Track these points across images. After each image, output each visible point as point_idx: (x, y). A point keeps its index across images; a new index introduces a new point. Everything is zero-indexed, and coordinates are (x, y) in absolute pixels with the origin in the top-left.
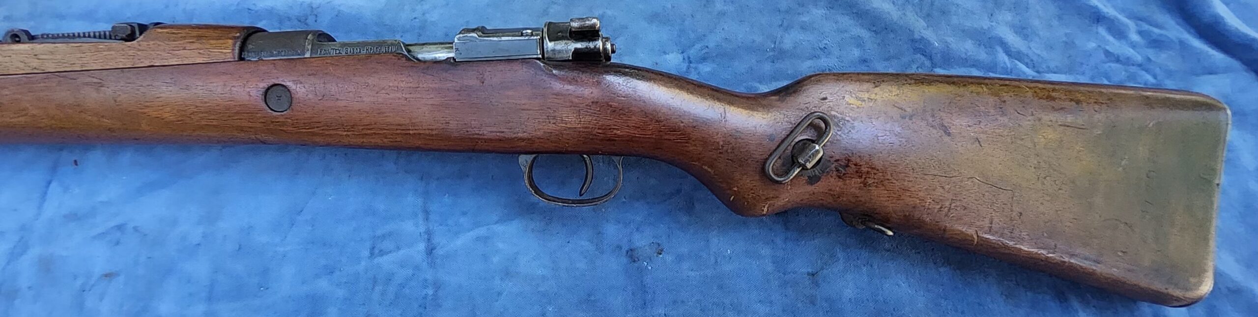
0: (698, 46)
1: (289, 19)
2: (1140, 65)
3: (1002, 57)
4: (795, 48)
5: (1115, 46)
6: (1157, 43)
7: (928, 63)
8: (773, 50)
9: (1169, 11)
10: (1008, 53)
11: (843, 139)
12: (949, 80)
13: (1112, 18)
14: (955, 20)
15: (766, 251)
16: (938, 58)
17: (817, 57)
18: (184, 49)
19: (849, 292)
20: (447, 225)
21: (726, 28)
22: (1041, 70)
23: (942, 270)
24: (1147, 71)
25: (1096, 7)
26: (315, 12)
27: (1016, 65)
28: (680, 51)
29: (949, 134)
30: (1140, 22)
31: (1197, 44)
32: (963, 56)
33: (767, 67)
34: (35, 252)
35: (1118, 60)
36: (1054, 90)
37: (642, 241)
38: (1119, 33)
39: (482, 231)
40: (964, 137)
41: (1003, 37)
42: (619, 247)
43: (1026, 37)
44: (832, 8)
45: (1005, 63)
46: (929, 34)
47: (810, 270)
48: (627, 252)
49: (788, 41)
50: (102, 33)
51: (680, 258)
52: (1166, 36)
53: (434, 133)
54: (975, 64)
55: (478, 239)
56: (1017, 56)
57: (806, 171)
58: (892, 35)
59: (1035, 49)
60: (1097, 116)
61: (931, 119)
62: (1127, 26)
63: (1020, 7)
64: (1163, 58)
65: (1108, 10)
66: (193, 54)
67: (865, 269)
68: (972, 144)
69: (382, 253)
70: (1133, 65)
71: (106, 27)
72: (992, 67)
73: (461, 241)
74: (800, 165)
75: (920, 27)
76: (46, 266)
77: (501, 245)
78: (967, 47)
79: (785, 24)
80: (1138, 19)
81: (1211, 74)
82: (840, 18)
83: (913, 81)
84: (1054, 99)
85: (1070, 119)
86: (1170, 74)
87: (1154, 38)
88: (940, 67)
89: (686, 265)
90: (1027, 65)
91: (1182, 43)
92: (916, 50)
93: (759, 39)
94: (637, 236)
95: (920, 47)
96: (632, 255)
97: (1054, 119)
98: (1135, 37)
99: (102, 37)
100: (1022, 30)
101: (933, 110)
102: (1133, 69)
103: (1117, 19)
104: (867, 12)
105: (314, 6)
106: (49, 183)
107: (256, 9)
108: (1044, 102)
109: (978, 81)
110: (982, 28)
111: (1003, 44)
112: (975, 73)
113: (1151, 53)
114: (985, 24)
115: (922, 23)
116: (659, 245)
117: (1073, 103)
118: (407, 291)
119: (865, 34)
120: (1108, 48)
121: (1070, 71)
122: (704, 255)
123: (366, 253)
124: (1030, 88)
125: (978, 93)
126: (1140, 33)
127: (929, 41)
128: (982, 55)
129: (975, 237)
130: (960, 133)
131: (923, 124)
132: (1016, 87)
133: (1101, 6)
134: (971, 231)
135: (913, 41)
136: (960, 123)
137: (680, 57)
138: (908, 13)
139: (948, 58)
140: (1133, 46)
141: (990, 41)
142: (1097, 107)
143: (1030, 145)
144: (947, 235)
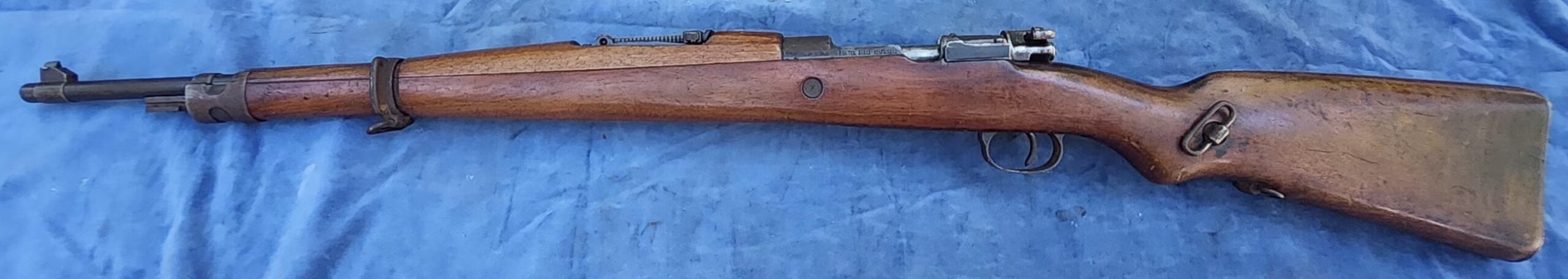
0: (1097, 44)
1: (752, 20)
2: (1491, 62)
3: (1367, 55)
4: (1181, 46)
5: (1471, 45)
6: (1508, 43)
7: (1301, 60)
8: (1163, 47)
9: (1521, 13)
10: (1373, 51)
11: (1243, 122)
12: (1324, 77)
13: (1467, 20)
14: (1322, 22)
15: (1171, 214)
16: (1309, 55)
17: (1203, 54)
18: (743, 51)
19: (1245, 249)
20: (909, 190)
21: (1119, 28)
22: (1402, 66)
23: (1322, 232)
24: (1499, 68)
25: (1451, 10)
26: (773, 15)
27: (1379, 62)
28: (1081, 49)
29: (1326, 119)
30: (1492, 24)
31: (1545, 43)
32: (1332, 54)
33: (1159, 62)
34: (594, 205)
35: (1472, 59)
36: (1408, 86)
37: (1069, 204)
38: (1473, 33)
39: (937, 195)
40: (1338, 121)
41: (1367, 37)
42: (1050, 210)
43: (1387, 37)
44: (1213, 10)
45: (1369, 61)
46: (1301, 35)
47: (1211, 231)
48: (1056, 213)
49: (1177, 39)
50: (674, 38)
51: (1100, 219)
52: (1516, 37)
53: (928, 114)
54: (1344, 62)
55: (935, 201)
56: (1381, 54)
57: (1216, 147)
58: (1268, 35)
59: (1396, 48)
60: (1444, 107)
61: (1312, 107)
62: (1480, 27)
63: (1381, 10)
64: (1513, 56)
65: (1464, 14)
66: (748, 54)
67: (1257, 231)
68: (1345, 127)
69: (861, 211)
70: (1486, 62)
71: (679, 33)
72: (1358, 64)
73: (920, 204)
74: (1211, 141)
75: (1293, 29)
76: (606, 216)
77: (953, 206)
78: (1335, 46)
79: (1171, 25)
80: (1489, 21)
81: (1558, 70)
82: (1220, 20)
83: (1296, 78)
84: (1409, 93)
85: (1421, 108)
86: (1519, 70)
87: (1505, 38)
88: (1312, 63)
89: (1106, 224)
90: (1388, 61)
91: (1530, 42)
92: (1291, 49)
93: (1149, 38)
94: (1062, 202)
95: (1293, 45)
96: (1060, 215)
97: (1409, 108)
98: (1487, 37)
99: (674, 41)
100: (1384, 31)
101: (1313, 101)
102: (1486, 66)
103: (1472, 22)
104: (1244, 15)
105: (773, 10)
106: (589, 152)
107: (725, 12)
108: (1401, 95)
109: (1349, 78)
110: (1348, 29)
111: (1367, 43)
112: (1345, 70)
113: (1502, 52)
114: (1350, 25)
115: (1294, 24)
116: (1082, 208)
117: (1425, 97)
118: (885, 240)
119: (1244, 34)
120: (1463, 47)
121: (1428, 67)
122: (1120, 217)
123: (848, 211)
124: (1390, 84)
125: (1349, 88)
126: (1492, 33)
127: (1301, 41)
128: (1349, 54)
129: (1350, 200)
130: (1336, 118)
131: (1306, 111)
132: (1378, 83)
133: (1455, 9)
134: (1346, 197)
135: (1287, 40)
136: (1334, 111)
137: (1082, 53)
138: (1281, 16)
139: (1319, 56)
140: (1486, 45)
141: (1356, 41)
142: (1444, 99)
143: (1391, 127)
144: (1326, 199)
